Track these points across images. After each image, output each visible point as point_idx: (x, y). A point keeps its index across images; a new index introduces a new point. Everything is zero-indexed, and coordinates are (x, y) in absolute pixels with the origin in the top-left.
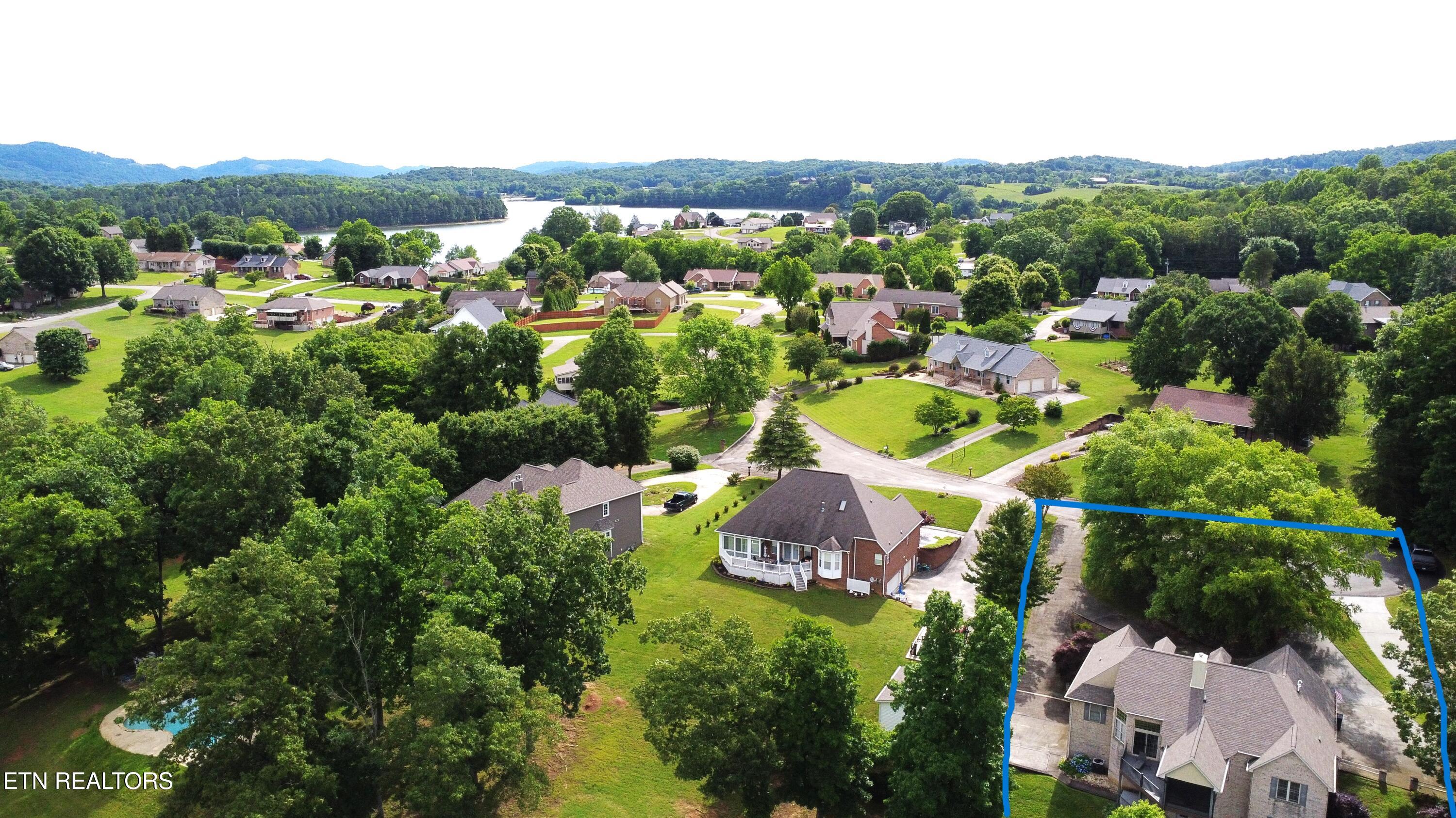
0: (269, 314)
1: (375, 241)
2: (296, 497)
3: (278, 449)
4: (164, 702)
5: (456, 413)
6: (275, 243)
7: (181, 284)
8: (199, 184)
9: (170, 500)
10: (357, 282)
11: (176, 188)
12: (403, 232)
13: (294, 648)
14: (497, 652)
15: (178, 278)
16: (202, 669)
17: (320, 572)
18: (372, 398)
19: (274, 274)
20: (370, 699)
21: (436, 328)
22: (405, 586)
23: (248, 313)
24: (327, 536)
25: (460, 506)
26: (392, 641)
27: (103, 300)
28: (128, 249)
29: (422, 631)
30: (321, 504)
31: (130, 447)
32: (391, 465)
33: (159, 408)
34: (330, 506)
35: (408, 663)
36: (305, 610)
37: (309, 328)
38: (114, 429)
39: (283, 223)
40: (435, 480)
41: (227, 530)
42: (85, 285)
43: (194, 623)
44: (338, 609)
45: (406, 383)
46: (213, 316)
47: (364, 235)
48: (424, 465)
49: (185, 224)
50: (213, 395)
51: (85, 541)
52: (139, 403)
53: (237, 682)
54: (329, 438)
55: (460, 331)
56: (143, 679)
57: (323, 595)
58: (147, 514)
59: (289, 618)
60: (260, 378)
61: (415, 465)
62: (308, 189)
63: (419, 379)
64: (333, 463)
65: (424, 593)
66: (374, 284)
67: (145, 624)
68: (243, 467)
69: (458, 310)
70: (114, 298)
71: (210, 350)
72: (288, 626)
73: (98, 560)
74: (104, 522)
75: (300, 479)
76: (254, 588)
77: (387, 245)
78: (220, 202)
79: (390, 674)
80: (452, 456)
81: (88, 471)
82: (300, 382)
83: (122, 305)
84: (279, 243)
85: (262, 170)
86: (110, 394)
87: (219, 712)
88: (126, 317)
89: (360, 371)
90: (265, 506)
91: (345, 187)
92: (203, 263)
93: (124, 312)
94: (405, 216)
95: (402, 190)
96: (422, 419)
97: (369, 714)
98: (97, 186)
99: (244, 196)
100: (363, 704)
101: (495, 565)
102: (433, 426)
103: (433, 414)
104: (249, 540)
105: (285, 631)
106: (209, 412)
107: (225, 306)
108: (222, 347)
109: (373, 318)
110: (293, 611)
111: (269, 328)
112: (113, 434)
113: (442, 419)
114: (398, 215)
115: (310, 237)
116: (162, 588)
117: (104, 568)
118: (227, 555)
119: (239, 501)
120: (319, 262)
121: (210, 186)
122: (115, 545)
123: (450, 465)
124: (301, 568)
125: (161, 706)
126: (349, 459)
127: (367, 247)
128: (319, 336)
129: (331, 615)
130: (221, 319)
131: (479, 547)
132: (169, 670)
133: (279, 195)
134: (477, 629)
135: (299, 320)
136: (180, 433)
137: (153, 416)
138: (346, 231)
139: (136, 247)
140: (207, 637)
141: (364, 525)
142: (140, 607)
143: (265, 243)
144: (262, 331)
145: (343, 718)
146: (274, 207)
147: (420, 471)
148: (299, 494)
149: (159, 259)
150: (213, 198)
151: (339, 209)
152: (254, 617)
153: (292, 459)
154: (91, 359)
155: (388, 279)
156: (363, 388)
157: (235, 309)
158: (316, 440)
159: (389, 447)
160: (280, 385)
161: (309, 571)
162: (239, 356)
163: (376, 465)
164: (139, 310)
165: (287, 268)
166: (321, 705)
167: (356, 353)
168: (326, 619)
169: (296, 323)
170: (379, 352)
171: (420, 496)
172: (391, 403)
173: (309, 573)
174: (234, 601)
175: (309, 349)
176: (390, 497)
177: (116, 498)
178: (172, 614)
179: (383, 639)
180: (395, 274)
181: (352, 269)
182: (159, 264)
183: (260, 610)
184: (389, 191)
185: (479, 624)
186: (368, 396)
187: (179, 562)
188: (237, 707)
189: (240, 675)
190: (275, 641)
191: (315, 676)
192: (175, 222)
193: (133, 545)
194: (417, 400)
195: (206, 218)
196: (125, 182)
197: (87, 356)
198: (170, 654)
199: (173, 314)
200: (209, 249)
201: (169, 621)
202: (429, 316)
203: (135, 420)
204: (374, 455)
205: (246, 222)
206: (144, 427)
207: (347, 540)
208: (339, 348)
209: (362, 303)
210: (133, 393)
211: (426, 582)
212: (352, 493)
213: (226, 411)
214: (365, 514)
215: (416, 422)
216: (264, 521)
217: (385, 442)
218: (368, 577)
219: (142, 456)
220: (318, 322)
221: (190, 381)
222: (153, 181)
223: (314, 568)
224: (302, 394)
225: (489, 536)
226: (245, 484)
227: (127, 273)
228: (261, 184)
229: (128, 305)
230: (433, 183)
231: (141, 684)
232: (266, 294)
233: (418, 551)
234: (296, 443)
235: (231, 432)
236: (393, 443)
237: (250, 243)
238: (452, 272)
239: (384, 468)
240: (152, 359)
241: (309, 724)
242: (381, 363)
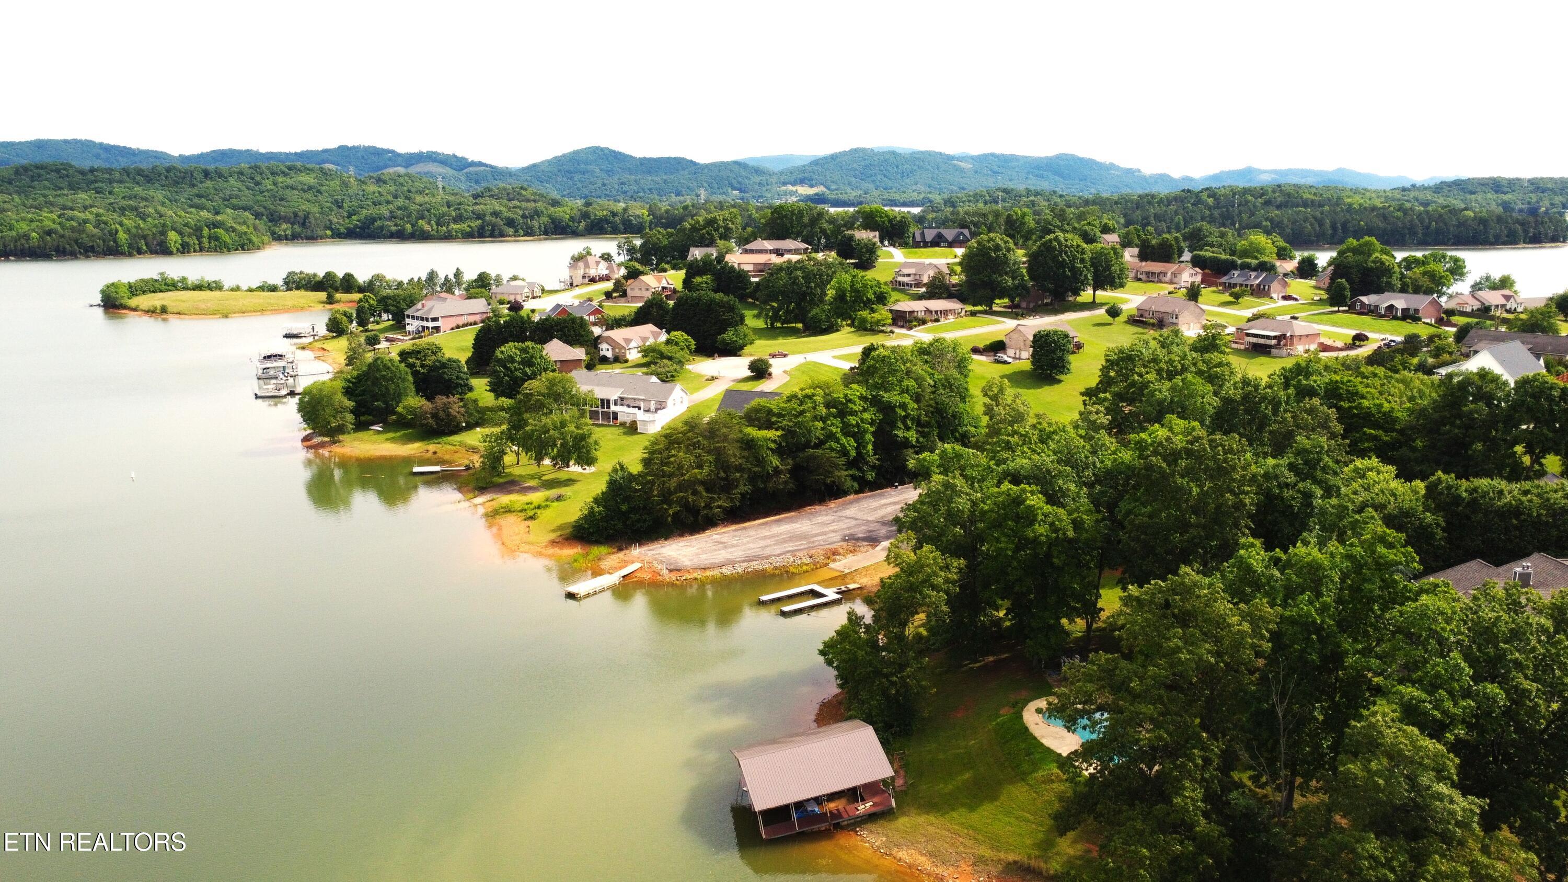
0: (1248, 335)
1: (1382, 263)
2: (1244, 534)
3: (1234, 480)
4: (1079, 706)
5: (1453, 475)
6: (1266, 259)
7: (1164, 296)
8: (1197, 194)
9: (1120, 511)
10: (1352, 309)
11: (1176, 198)
12: (1419, 254)
13: (1212, 693)
14: (1453, 771)
15: (1165, 289)
16: (1120, 688)
17: (1255, 620)
18: (1348, 441)
19: (1261, 292)
20: (1283, 773)
21: (1443, 371)
22: (1349, 660)
23: (1227, 331)
24: (1269, 583)
25: (1437, 586)
26: (1321, 718)
27: (1092, 305)
28: (1122, 257)
29: (1360, 718)
30: (1269, 547)
31: (1094, 453)
32: (1357, 520)
33: (1126, 418)
34: (1278, 552)
35: (1334, 748)
36: (1232, 656)
37: (1289, 354)
38: (1082, 432)
39: (1279, 238)
40: (1410, 549)
41: (1167, 553)
42: (1080, 290)
43: (1120, 638)
44: (1266, 665)
45: (1394, 430)
46: (1191, 330)
47: (1370, 255)
48: (1399, 529)
49: (1178, 235)
50: (1178, 413)
51: (1042, 535)
52: (1108, 411)
53: (1148, 709)
54: (1291, 478)
55: (1476, 378)
56: (1065, 679)
57: (1253, 646)
58: (1097, 521)
59: (1213, 660)
60: (1227, 401)
61: (1388, 527)
62: (1313, 201)
63: (1412, 428)
64: (1292, 506)
65: (1370, 675)
66: (1372, 312)
67: (1078, 626)
68: (1195, 491)
69: (1476, 352)
70: (1102, 304)
71: (1183, 365)
72: (1212, 668)
73: (1048, 556)
74: (1060, 520)
75: (1251, 516)
76: (1184, 619)
77: (1396, 268)
78: (1216, 213)
79: (1311, 753)
80: (1438, 525)
81: (1055, 468)
82: (1269, 412)
83: (1108, 312)
84: (1270, 257)
85: (1265, 179)
86: (1085, 398)
87: (1127, 734)
88: (1110, 324)
89: (1339, 409)
90: (1209, 537)
91: (1356, 200)
92: (1189, 276)
93: (1109, 319)
94: (1425, 235)
95: (1426, 204)
96: (1405, 474)
97: (1278, 789)
98: (1105, 195)
99: (1242, 208)
100: (1274, 776)
101: (1470, 666)
102: (1420, 485)
103: (1421, 471)
104: (1188, 569)
105: (1207, 671)
106: (1171, 429)
107: (1204, 322)
108: (1195, 365)
109: (1365, 351)
110: (1218, 654)
111: (1246, 349)
112: (1081, 437)
113: (1432, 479)
114: (1415, 233)
115: (1306, 254)
116: (1098, 596)
117: (1052, 564)
118: (1164, 579)
119: (1184, 526)
120: (1312, 282)
121: (1209, 196)
122: (1065, 544)
123: (1432, 535)
124: (1235, 612)
125: (1077, 710)
126: (1310, 505)
127: (1371, 269)
128: (1298, 365)
129: (1258, 669)
130: (1199, 336)
131: (1452, 639)
132: (1089, 678)
133: (1279, 207)
134: (1431, 736)
135: (1279, 344)
136: (1141, 446)
137: (1119, 426)
138: (1348, 250)
139: (1129, 256)
140: (1129, 657)
141: (1313, 581)
142: (1075, 609)
143: (1256, 258)
144: (1237, 352)
145: (1249, 783)
146: (1271, 221)
147: (1392, 534)
148: (1247, 531)
149: (1149, 269)
150: (1210, 208)
151: (1344, 225)
152: (1178, 650)
153: (1247, 493)
154: (1074, 361)
155: (1391, 307)
156: (1339, 428)
157: (1216, 326)
158: (1276, 477)
159: (1359, 499)
160: (1248, 411)
161: (1244, 616)
162: (1210, 376)
163: (1341, 517)
164: (1123, 318)
165: (1275, 286)
166: (1229, 762)
167: (1338, 388)
168: (1251, 673)
169: (1275, 347)
170: (1365, 390)
171: (1387, 563)
172: (1371, 450)
173: (1243, 619)
174: (1162, 629)
175: (1285, 377)
176: (1349, 557)
177: (1074, 499)
178: (1101, 624)
179: (1311, 712)
180: (1400, 302)
181: (1348, 293)
182: (1147, 273)
183: (1186, 643)
184: (1408, 205)
185: (1436, 730)
186: (1344, 438)
187: (1118, 574)
188: (1145, 734)
189: (1154, 704)
190: (1195, 680)
191: (1229, 729)
192: (1169, 232)
193: (1080, 548)
194: (1405, 451)
195: (1200, 230)
196: (1129, 191)
197: (1072, 358)
198: (1093, 663)
199: (1153, 325)
200: (1197, 262)
201: (1098, 629)
202: (1436, 356)
203: (1102, 426)
204: (1340, 506)
205: (1239, 235)
206: (1109, 434)
207: (1291, 593)
208: (1316, 381)
209: (1354, 333)
210: (1105, 399)
211: (1374, 662)
212: (1306, 543)
213: (1188, 432)
214: (1317, 569)
215: (1397, 476)
216: (1206, 552)
217: (1355, 493)
218: (1308, 639)
219: (1102, 462)
220: (1300, 349)
221: (1158, 395)
222: (1154, 190)
223: (1250, 614)
224: (1270, 425)
225: (1469, 629)
226: (1195, 510)
227: (1117, 281)
228: (1262, 195)
229: (1114, 312)
230: (1468, 197)
231: (1064, 683)
232: (1248, 313)
233: (1371, 625)
234: (1254, 476)
235: (1189, 453)
236: (1363, 496)
237: (1240, 257)
238: (1476, 305)
239: (1350, 523)
240: (1126, 369)
241: (1212, 776)
242: (1365, 403)
